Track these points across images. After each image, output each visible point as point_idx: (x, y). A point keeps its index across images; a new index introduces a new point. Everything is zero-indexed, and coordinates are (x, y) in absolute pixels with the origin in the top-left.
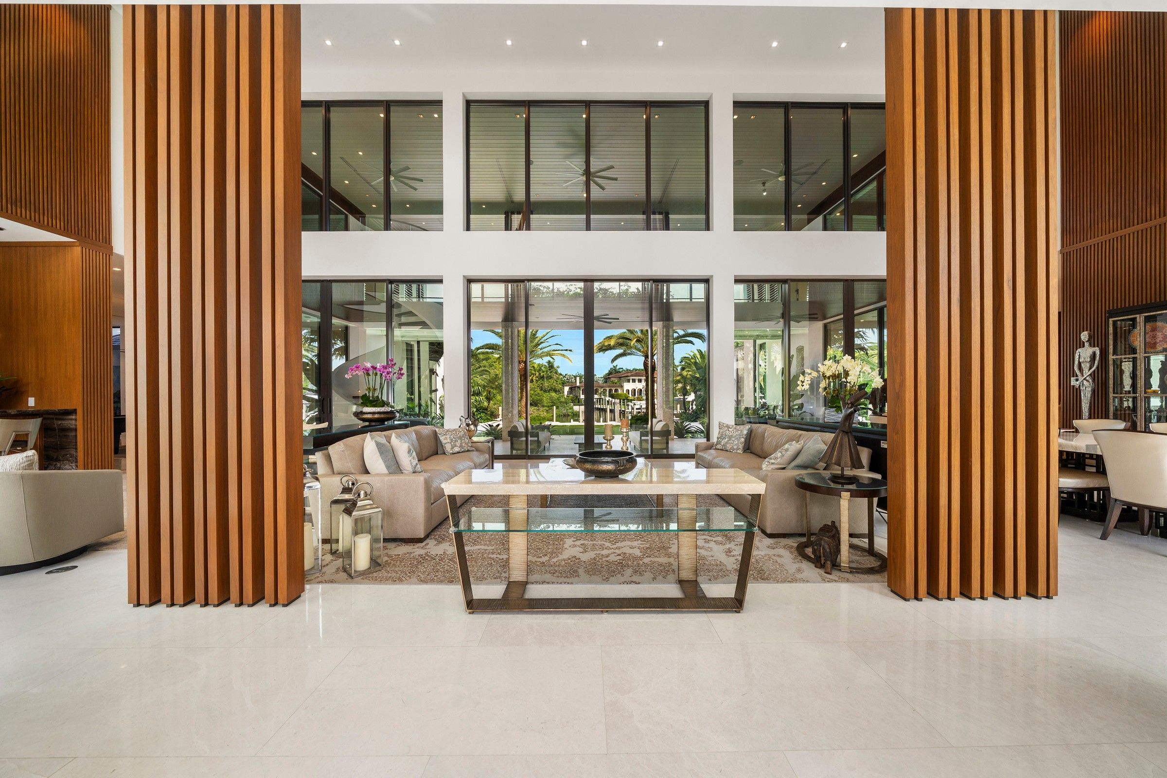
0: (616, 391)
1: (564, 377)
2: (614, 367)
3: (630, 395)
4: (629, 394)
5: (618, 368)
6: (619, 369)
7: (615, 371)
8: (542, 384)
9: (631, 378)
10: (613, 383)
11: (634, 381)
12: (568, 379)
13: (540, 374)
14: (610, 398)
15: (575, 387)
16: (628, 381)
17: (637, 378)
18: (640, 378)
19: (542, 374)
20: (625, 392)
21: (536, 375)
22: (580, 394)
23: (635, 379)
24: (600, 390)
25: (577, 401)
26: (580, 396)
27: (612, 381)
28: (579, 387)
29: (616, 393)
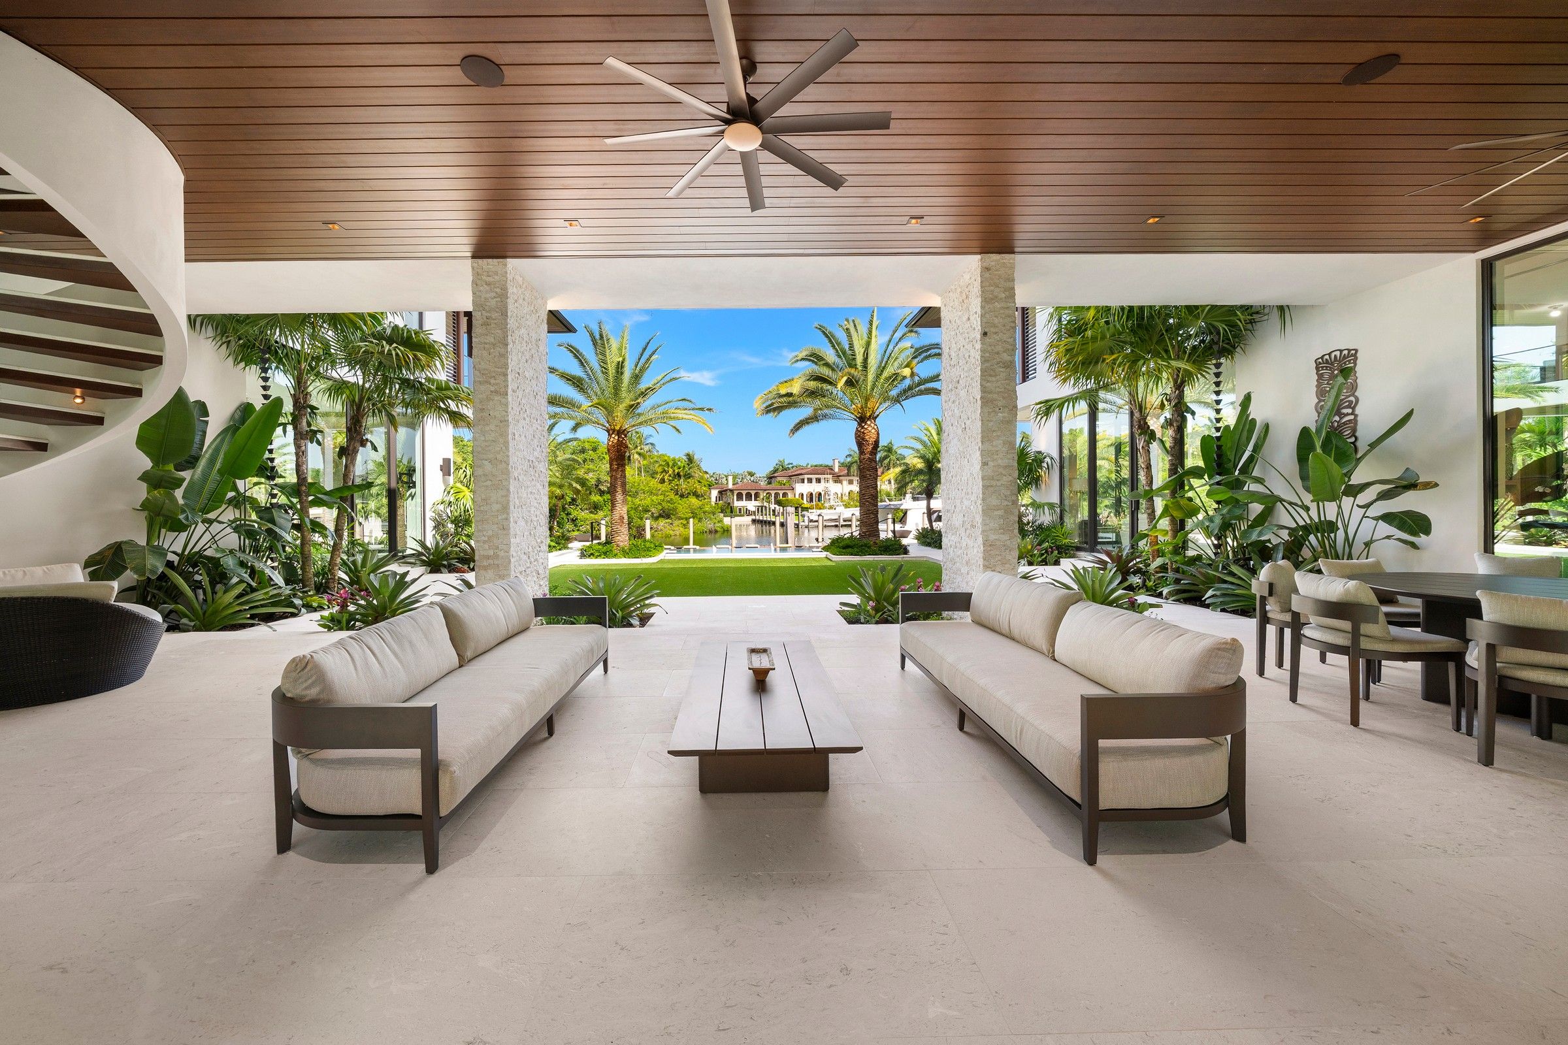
0: (785, 495)
1: (711, 475)
2: (781, 463)
3: (805, 501)
4: (802, 499)
6: (789, 464)
7: (782, 467)
8: (677, 485)
9: (806, 477)
11: (810, 481)
12: (716, 480)
13: (674, 471)
14: (776, 506)
15: (726, 491)
16: (803, 481)
17: (814, 478)
18: (818, 477)
19: (677, 471)
20: (797, 497)
21: (668, 472)
22: (733, 499)
23: (811, 479)
24: (762, 495)
25: (729, 510)
26: (733, 504)
27: (779, 482)
28: (732, 491)
29: (784, 499)
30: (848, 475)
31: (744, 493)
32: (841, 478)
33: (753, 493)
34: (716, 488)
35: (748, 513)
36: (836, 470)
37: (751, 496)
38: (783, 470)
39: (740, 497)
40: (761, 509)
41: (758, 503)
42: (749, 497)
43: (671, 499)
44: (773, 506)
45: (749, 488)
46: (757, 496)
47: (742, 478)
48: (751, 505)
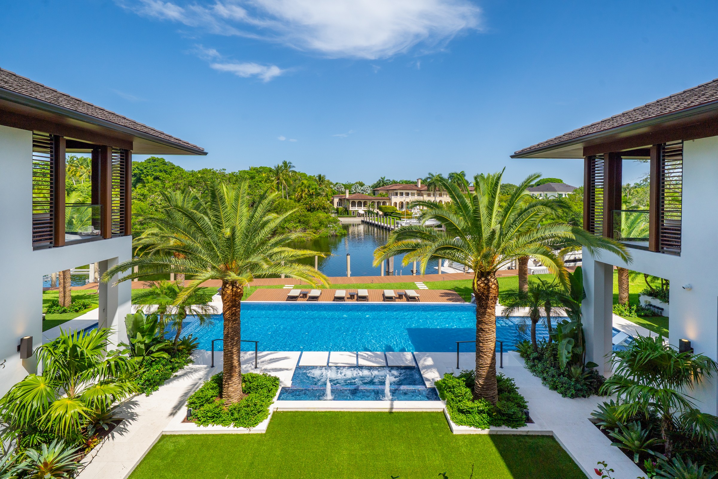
0: (384, 203)
1: (334, 186)
2: (382, 178)
3: (398, 208)
4: (396, 206)
5: (385, 179)
6: (387, 180)
7: (383, 182)
8: (311, 201)
9: (399, 191)
10: (382, 196)
11: (402, 194)
12: (338, 188)
13: (309, 191)
14: (378, 210)
15: (345, 199)
16: (397, 194)
17: (404, 192)
18: (407, 191)
19: (311, 192)
20: (393, 205)
21: (305, 191)
22: (349, 206)
23: (402, 193)
24: (369, 203)
25: (346, 212)
26: (349, 208)
27: (380, 194)
28: (348, 200)
29: (384, 206)
30: (428, 190)
31: (357, 201)
32: (422, 192)
33: (363, 201)
34: (338, 197)
35: (359, 215)
36: (419, 186)
37: (361, 203)
38: (383, 186)
39: (353, 204)
40: (369, 213)
41: (366, 209)
42: (360, 204)
43: (305, 214)
44: (376, 211)
45: (360, 198)
46: (365, 204)
47: (355, 188)
48: (361, 210)
